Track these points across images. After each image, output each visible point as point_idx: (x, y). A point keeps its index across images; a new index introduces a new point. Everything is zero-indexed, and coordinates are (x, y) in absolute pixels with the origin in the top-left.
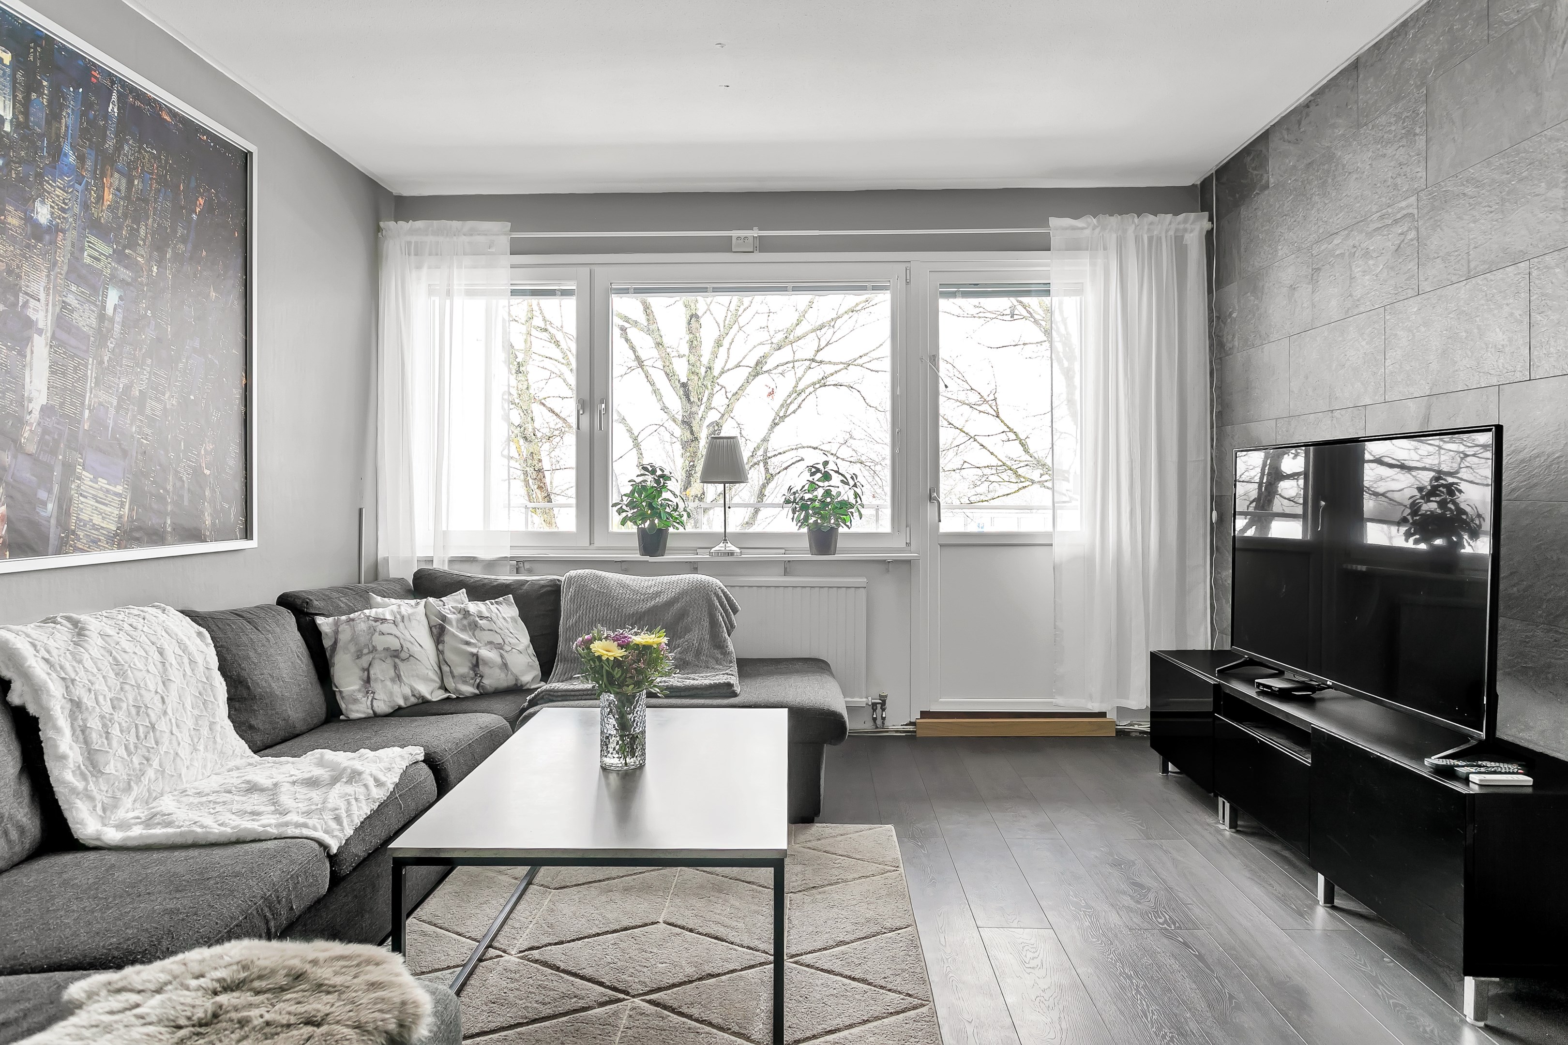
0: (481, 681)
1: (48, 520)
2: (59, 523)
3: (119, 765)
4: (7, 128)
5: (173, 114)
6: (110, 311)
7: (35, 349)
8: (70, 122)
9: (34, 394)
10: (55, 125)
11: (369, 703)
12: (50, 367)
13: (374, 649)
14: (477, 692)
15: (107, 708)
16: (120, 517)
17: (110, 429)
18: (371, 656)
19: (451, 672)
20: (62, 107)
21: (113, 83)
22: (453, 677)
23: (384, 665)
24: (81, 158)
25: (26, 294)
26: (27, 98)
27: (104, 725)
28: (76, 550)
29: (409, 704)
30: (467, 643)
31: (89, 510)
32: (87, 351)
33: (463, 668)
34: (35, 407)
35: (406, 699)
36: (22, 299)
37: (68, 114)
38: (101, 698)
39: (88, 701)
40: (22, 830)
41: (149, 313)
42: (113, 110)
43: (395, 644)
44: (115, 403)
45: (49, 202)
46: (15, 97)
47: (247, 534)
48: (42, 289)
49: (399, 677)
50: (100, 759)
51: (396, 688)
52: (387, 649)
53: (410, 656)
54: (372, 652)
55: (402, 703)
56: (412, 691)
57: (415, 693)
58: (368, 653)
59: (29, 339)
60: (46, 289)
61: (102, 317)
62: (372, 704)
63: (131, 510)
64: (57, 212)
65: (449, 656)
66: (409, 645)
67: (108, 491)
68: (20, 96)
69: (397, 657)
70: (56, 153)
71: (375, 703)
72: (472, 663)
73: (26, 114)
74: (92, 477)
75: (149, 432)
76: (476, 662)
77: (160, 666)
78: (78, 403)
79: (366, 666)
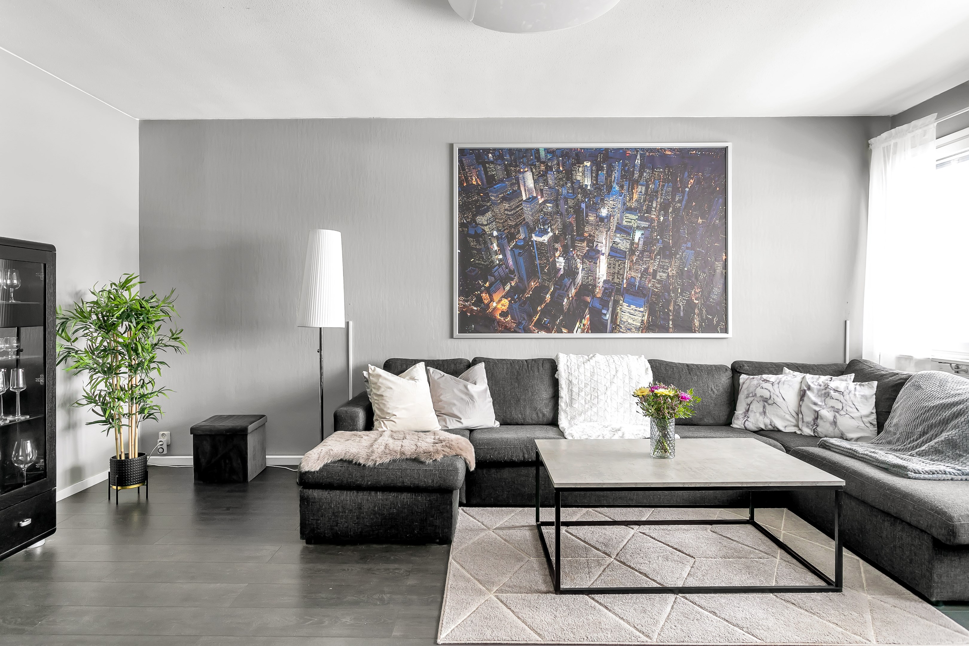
0: (816, 428)
1: (607, 320)
2: (611, 322)
3: (580, 406)
4: (589, 188)
5: (671, 149)
6: (636, 240)
7: (601, 261)
8: (616, 175)
9: (601, 276)
10: (609, 179)
11: (743, 422)
12: (608, 266)
13: (755, 395)
14: (812, 434)
15: (582, 386)
16: (642, 321)
17: (637, 286)
18: (753, 398)
19: (803, 419)
20: (612, 171)
21: (637, 151)
22: (803, 422)
23: (758, 405)
24: (622, 187)
25: (597, 242)
26: (597, 175)
27: (579, 391)
28: (620, 332)
29: (767, 429)
30: (815, 404)
31: (626, 318)
32: (625, 258)
33: (809, 418)
34: (601, 280)
35: (766, 426)
36: (595, 244)
37: (615, 173)
38: (580, 382)
39: (575, 382)
40: (544, 415)
41: (658, 237)
42: (638, 162)
43: (766, 394)
44: (640, 276)
45: (606, 208)
46: (592, 176)
47: (726, 331)
48: (604, 239)
49: (764, 413)
50: (574, 401)
51: (761, 418)
52: (761, 397)
53: (774, 403)
54: (754, 396)
55: (763, 427)
56: (771, 422)
57: (772, 424)
58: (752, 396)
59: (598, 257)
60: (606, 239)
61: (632, 243)
62: (744, 423)
63: (648, 318)
64: (610, 210)
65: (804, 409)
66: (775, 397)
67: (636, 310)
68: (594, 175)
69: (766, 402)
70: (610, 188)
71: (747, 423)
72: (815, 416)
73: (597, 180)
74: (628, 305)
75: (659, 286)
76: (817, 416)
77: (612, 376)
78: (621, 278)
79: (749, 403)
